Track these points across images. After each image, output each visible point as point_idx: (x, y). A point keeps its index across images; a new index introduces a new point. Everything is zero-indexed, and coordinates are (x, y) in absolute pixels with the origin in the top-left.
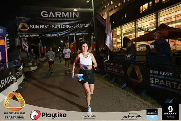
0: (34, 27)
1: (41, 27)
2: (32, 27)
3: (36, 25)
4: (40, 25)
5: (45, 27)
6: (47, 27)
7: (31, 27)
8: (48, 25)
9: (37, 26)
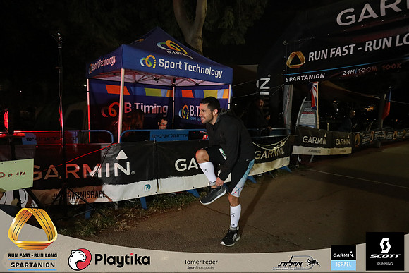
0: (317, 57)
1: (333, 55)
2: (312, 57)
3: (323, 51)
4: (332, 49)
5: (343, 52)
6: (349, 52)
7: (310, 57)
8: (352, 46)
9: (324, 54)
